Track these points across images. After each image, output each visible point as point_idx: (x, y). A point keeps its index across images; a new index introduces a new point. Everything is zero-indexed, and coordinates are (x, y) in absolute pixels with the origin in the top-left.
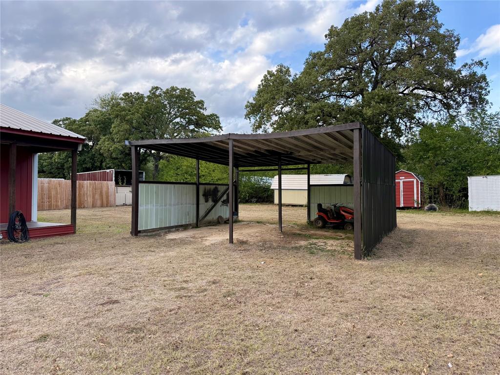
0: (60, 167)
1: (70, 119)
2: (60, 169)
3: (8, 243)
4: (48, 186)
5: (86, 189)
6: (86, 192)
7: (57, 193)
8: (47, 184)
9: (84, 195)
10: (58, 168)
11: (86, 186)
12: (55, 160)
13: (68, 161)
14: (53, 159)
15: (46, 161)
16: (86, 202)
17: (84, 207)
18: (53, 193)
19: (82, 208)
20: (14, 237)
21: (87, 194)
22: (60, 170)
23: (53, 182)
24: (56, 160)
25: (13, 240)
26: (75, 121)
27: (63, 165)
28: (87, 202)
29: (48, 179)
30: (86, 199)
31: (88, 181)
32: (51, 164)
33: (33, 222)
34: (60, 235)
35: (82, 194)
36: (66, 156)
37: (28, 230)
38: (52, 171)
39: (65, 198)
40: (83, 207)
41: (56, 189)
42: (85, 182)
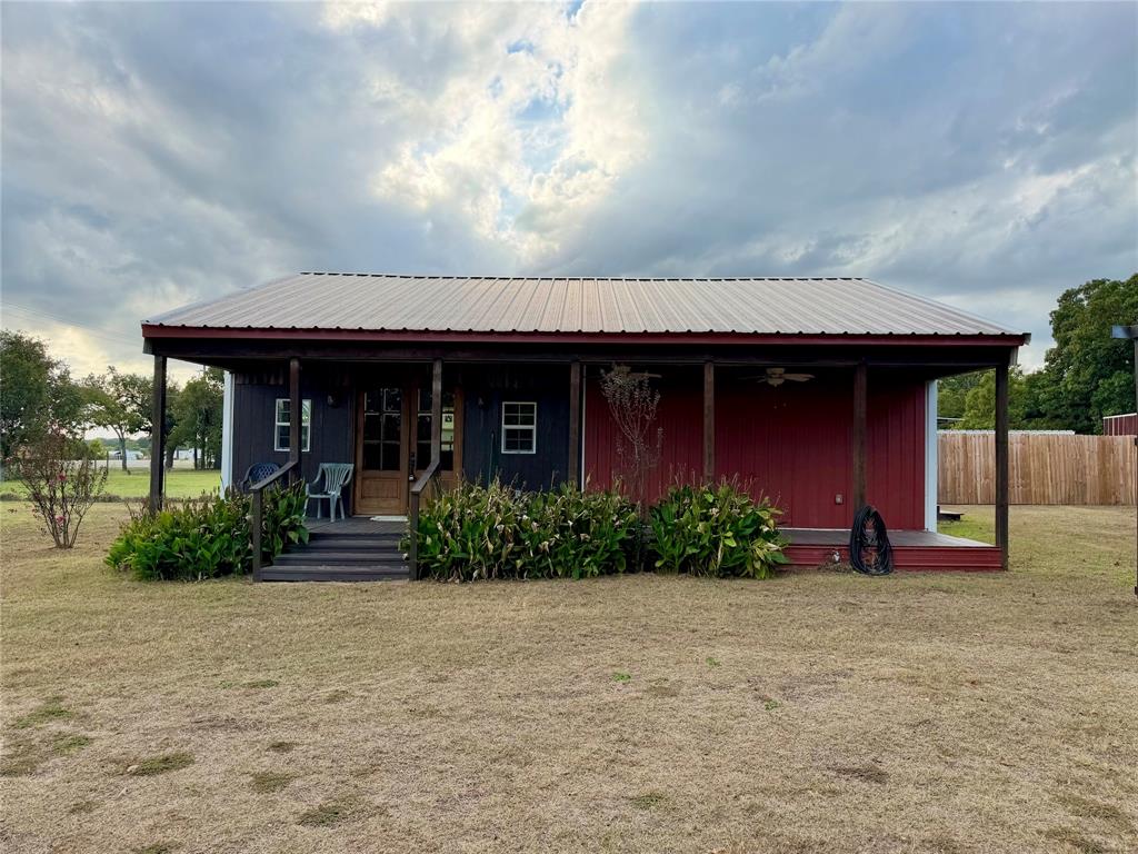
0: (1078, 401)
1: (1103, 282)
2: (1078, 405)
3: (850, 572)
4: (1022, 449)
5: (1121, 457)
6: (1121, 464)
7: (1043, 466)
8: (1019, 446)
9: (1116, 473)
10: (1073, 405)
11: (1120, 448)
12: (1066, 386)
13: (1098, 386)
14: (1062, 384)
15: (1047, 389)
16: (1122, 489)
17: (1117, 503)
18: (1034, 465)
19: (1110, 504)
20: (861, 562)
21: (1124, 469)
22: (1081, 408)
23: (1033, 439)
24: (1069, 387)
25: (860, 567)
26: (1115, 285)
27: (1086, 397)
28: (1126, 491)
29: (1021, 432)
30: (1122, 482)
31: (1128, 436)
32: (1056, 396)
33: (928, 532)
34: (967, 569)
35: (1111, 470)
36: (1093, 375)
37: (891, 551)
38: (1060, 412)
39: (1063, 479)
40: (1113, 501)
41: (1040, 455)
42: (1120, 438)
